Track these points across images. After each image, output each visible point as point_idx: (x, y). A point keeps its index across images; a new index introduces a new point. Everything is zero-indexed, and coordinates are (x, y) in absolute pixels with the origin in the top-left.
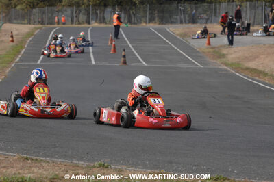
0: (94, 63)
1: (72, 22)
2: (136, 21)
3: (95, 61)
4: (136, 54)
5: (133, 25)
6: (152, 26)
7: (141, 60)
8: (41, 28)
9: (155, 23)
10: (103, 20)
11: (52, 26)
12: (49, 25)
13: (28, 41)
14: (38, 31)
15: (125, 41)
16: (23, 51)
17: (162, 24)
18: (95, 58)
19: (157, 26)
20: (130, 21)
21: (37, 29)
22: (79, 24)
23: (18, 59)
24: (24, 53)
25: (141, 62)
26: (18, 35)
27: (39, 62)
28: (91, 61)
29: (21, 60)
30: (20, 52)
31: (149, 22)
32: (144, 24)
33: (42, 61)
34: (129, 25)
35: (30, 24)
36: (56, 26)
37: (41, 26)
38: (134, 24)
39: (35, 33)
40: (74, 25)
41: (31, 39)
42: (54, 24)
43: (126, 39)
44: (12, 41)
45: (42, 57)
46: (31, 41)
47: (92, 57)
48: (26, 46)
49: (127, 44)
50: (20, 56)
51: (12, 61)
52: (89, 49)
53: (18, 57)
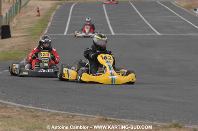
0: (113, 34)
3: (114, 32)
4: (149, 25)
8: (61, 4)
13: (53, 15)
14: (59, 6)
16: (49, 24)
23: (46, 32)
24: (51, 25)
25: (154, 32)
27: (65, 34)
28: (110, 32)
29: (49, 32)
30: (47, 25)
33: (67, 33)
39: (57, 8)
41: (54, 13)
43: (138, 12)
44: (39, 15)
45: (67, 29)
46: (55, 15)
47: (111, 28)
48: (51, 20)
49: (139, 16)
50: (47, 29)
51: (41, 33)
52: (107, 21)
53: (46, 29)
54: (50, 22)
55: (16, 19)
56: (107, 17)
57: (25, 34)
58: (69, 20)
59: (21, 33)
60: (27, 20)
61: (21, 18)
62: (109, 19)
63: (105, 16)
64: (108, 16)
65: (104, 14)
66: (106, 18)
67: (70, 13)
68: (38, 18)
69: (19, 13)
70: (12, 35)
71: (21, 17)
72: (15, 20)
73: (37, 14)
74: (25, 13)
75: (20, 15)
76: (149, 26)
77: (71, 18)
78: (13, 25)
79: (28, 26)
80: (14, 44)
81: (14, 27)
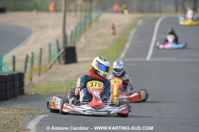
8: (143, 18)
16: (127, 46)
21: (140, 19)
23: (123, 55)
24: (130, 47)
27: (148, 58)
29: (127, 56)
44: (114, 34)
45: (151, 52)
48: (130, 39)
53: (123, 52)
60: (98, 40)
68: (113, 37)
72: (83, 40)
73: (112, 31)
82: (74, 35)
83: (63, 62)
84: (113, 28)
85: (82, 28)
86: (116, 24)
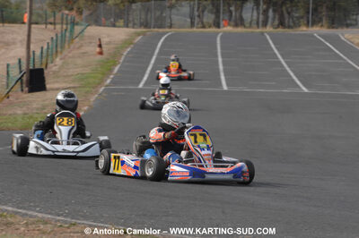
0: (225, 88)
1: (192, 25)
2: (291, 24)
3: (228, 85)
4: (292, 74)
5: (286, 30)
6: (317, 31)
7: (298, 83)
8: (144, 34)
9: (322, 26)
10: (240, 22)
11: (161, 30)
12: (156, 29)
13: (125, 54)
14: (140, 38)
15: (275, 54)
16: (117, 69)
17: (333, 28)
18: (227, 80)
19: (325, 31)
20: (282, 24)
21: (139, 34)
22: (204, 27)
23: (109, 81)
24: (118, 71)
25: (298, 86)
26: (109, 43)
27: (141, 86)
28: (221, 84)
29: (113, 82)
30: (111, 71)
31: (313, 25)
32: (305, 29)
33: (146, 84)
34: (280, 30)
35: (127, 26)
36: (167, 30)
37: (144, 30)
38: (289, 27)
39: (136, 41)
40: (195, 29)
41: (129, 50)
42: (164, 28)
43: (276, 51)
44: (101, 53)
45: (145, 78)
46: (129, 53)
47: (223, 78)
48: (121, 61)
49: (278, 58)
50: (112, 76)
51: (99, 84)
52: (218, 65)
53: (108, 77)
54: (119, 66)
55: (61, 59)
56: (220, 59)
57: (71, 85)
58: (153, 61)
59: (65, 82)
60: (79, 61)
61: (70, 57)
62: (223, 62)
63: (217, 56)
64: (223, 57)
65: (217, 52)
66: (217, 61)
67: (157, 51)
68: (99, 57)
69: (69, 47)
70: (48, 86)
71: (70, 55)
72: (58, 61)
73: (98, 49)
74: (78, 48)
75: (69, 52)
76: (291, 76)
77: (157, 59)
78: (54, 68)
79: (79, 70)
80: (47, 102)
81: (54, 72)
82: (44, 55)
83: (27, 89)
84: (100, 46)
85: (58, 46)
86: (104, 40)
